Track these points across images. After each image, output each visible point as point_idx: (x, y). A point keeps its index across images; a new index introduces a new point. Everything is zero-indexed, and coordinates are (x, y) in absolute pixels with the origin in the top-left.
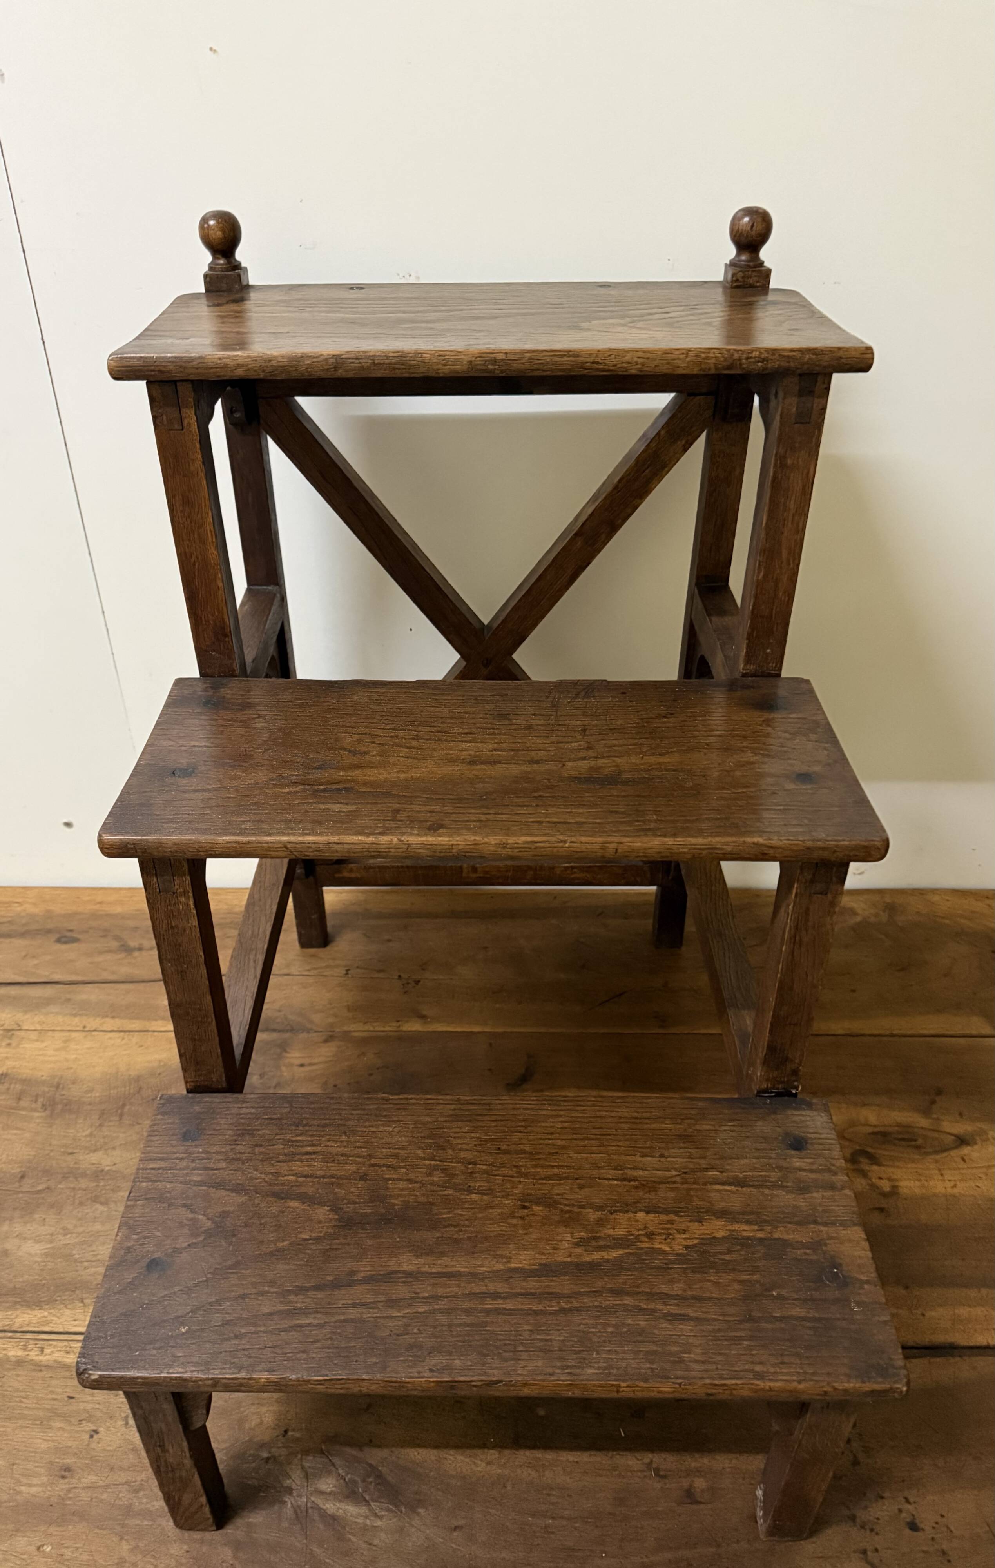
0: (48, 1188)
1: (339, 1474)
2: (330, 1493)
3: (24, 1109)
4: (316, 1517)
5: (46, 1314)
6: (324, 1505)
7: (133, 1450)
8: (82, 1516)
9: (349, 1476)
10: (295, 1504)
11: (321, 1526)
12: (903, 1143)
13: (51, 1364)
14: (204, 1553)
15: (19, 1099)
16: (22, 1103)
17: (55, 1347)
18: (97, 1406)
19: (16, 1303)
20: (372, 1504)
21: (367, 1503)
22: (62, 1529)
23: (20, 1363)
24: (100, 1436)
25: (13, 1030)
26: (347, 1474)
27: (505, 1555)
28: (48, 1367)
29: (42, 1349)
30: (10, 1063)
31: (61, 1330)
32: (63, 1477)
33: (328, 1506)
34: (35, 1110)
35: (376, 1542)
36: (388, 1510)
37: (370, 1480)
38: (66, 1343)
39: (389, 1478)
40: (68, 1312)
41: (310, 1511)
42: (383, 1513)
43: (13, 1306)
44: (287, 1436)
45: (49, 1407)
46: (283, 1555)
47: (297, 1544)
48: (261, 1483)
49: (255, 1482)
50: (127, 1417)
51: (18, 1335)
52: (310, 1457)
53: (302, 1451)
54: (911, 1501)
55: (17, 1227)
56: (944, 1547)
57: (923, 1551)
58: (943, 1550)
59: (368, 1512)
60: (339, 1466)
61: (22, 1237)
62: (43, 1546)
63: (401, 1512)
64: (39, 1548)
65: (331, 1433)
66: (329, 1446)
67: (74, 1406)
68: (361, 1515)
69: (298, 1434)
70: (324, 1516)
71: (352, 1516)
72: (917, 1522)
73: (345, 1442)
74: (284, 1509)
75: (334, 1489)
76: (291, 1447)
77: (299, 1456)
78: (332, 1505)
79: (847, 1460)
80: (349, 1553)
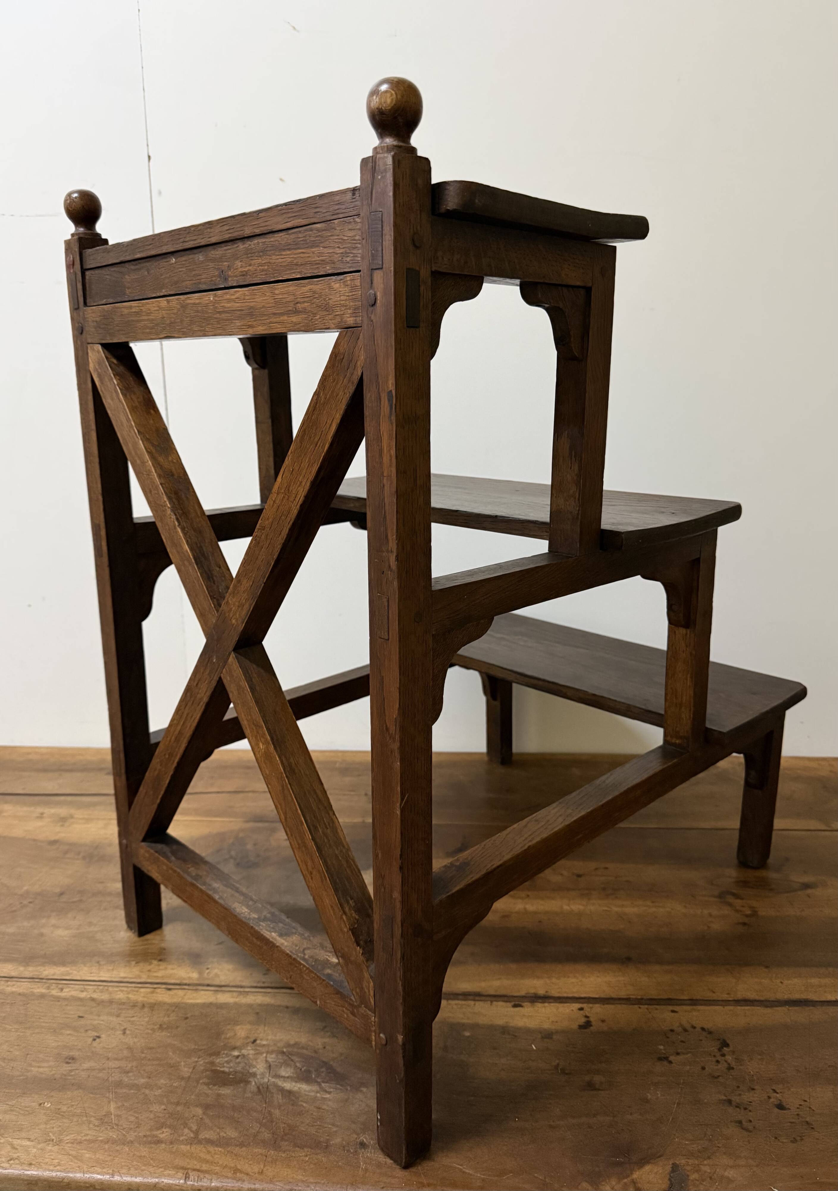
0: (80, 900)
1: (296, 1066)
2: (288, 1077)
3: (68, 858)
4: (275, 1090)
5: (68, 970)
6: (283, 1084)
7: (127, 1048)
8: (79, 1086)
9: (305, 1068)
10: (258, 1084)
11: (279, 1097)
12: (759, 887)
13: (67, 997)
14: (178, 1111)
15: (66, 853)
17: (72, 988)
18: (102, 1022)
19: (45, 962)
20: (323, 1085)
21: (319, 1084)
22: (61, 1093)
23: (42, 996)
24: (101, 1039)
25: (67, 818)
26: (303, 1067)
28: (65, 999)
29: (62, 989)
31: (79, 978)
32: (68, 1063)
33: (285, 1085)
35: (325, 1107)
36: (336, 1089)
37: (322, 1070)
38: (82, 986)
39: (338, 1070)
40: (86, 968)
41: (270, 1087)
42: (332, 1090)
43: (43, 964)
44: (255, 1044)
45: (62, 1022)
46: (245, 1113)
47: (258, 1107)
48: (231, 1070)
49: (226, 1070)
50: (125, 1029)
51: (44, 981)
52: (273, 1056)
53: (267, 1052)
54: (778, 1091)
55: (53, 921)
56: (808, 1119)
57: (790, 1122)
58: (807, 1122)
59: (318, 1089)
60: (297, 1061)
61: (56, 927)
62: (44, 1103)
63: (347, 1090)
64: (41, 1104)
65: (292, 1042)
66: (290, 1049)
67: (82, 1022)
68: (313, 1091)
69: (264, 1043)
70: (282, 1090)
71: (305, 1091)
72: (784, 1104)
73: (303, 1048)
74: (249, 1086)
75: (291, 1074)
76: (258, 1050)
77: (264, 1055)
78: (289, 1085)
79: (723, 1066)
80: (300, 1114)
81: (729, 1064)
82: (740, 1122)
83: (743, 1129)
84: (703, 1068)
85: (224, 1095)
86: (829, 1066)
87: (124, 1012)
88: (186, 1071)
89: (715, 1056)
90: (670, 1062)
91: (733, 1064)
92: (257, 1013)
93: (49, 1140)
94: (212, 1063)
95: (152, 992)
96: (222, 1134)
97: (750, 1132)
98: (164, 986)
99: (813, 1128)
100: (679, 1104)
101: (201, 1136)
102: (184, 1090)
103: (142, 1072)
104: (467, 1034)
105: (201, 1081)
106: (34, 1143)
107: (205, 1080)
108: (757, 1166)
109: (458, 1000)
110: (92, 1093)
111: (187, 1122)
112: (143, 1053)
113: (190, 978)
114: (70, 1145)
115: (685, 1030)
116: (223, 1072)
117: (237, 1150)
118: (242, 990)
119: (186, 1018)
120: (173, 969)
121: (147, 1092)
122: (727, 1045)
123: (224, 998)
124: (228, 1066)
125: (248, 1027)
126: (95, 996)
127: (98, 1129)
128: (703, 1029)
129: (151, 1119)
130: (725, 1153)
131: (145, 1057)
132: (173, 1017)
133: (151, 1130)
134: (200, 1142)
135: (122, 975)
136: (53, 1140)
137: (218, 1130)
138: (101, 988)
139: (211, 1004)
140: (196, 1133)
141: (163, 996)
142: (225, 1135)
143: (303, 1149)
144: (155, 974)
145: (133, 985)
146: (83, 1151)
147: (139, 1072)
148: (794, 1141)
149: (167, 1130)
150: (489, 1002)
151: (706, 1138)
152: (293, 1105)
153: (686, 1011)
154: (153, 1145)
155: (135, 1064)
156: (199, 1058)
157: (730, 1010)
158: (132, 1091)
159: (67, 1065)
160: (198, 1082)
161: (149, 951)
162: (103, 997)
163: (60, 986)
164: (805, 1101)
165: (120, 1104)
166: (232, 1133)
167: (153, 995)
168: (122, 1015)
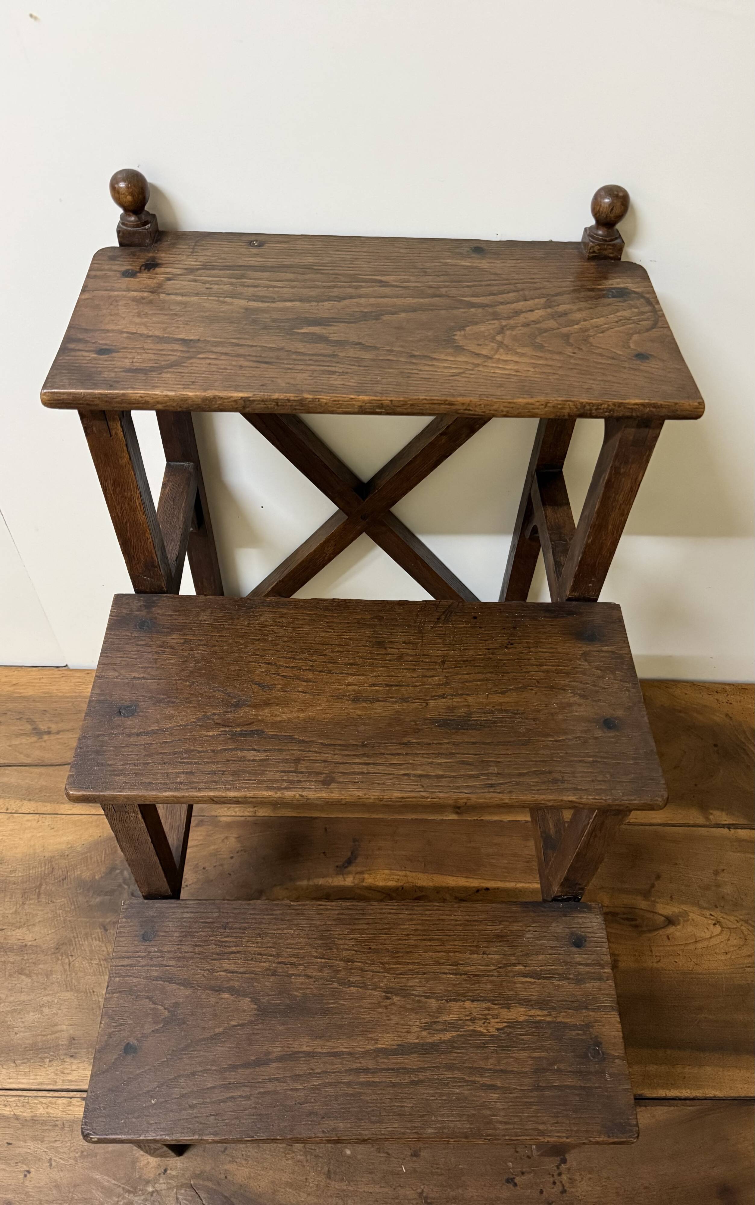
7: (55, 1186)
12: (627, 922)
24: (31, 1175)
44: (166, 1174)
52: (183, 1191)
53: (177, 1187)
67: (12, 1151)
69: (174, 1172)
76: (168, 1183)
77: (175, 1190)
79: (558, 1189)
81: (564, 1186)
84: (542, 1192)
87: (47, 1134)
89: (553, 1176)
90: (516, 1185)
91: (567, 1186)
112: (70, 1192)
126: (18, 1112)
135: (39, 1079)
167: (70, 1108)
168: (45, 1139)
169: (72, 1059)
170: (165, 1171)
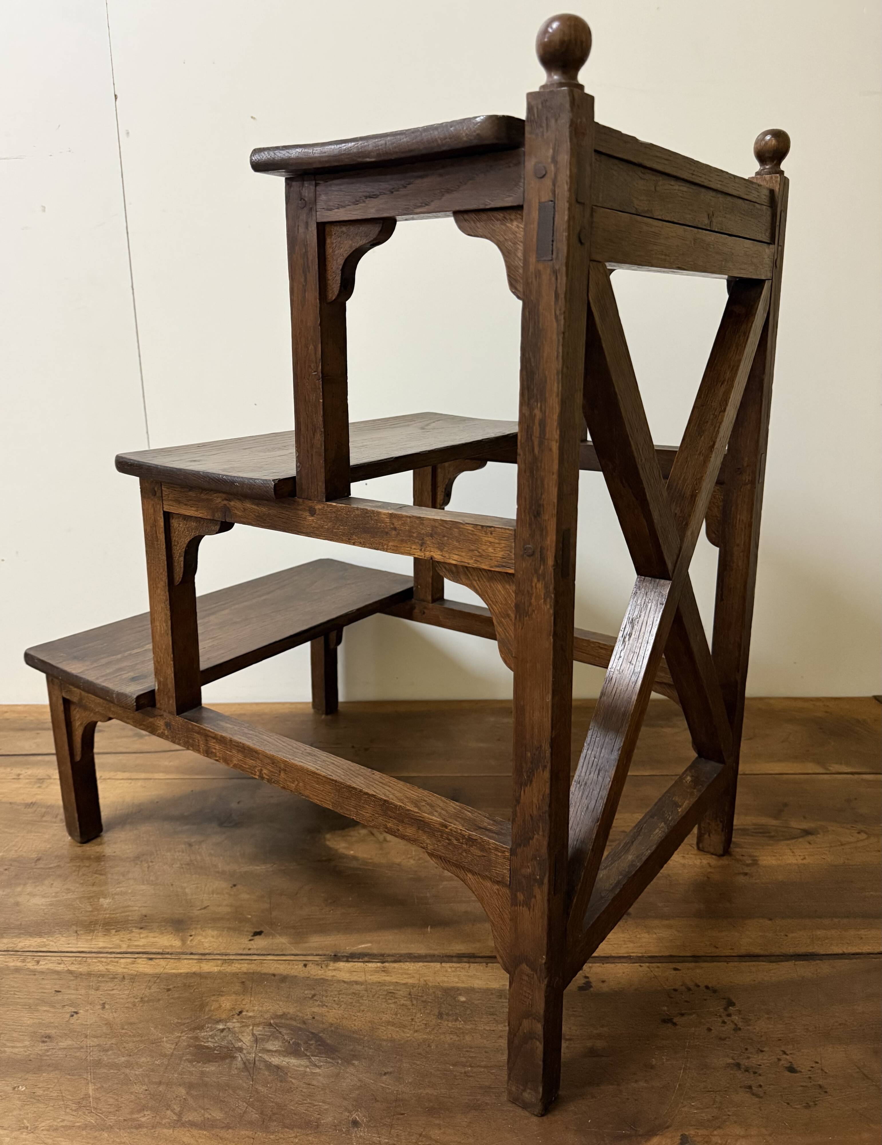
0: (59, 866)
1: (285, 1039)
2: (276, 1051)
3: (46, 821)
4: (262, 1066)
5: (45, 940)
6: (270, 1059)
7: (106, 1024)
8: (56, 1067)
9: (293, 1040)
10: (244, 1059)
11: (267, 1073)
12: (760, 835)
13: (44, 970)
14: (160, 1091)
15: (43, 816)
16: (44, 819)
17: (49, 960)
18: (80, 997)
19: (22, 933)
20: (313, 1058)
21: (309, 1058)
22: (36, 1075)
23: (17, 970)
24: (79, 1015)
25: (44, 779)
26: (292, 1039)
27: (429, 1091)
28: (42, 973)
29: (38, 962)
30: (39, 797)
31: (56, 950)
32: (43, 1042)
33: (273, 1059)
34: (55, 822)
35: (314, 1083)
36: (326, 1062)
37: (311, 1042)
38: (59, 958)
39: (328, 1041)
40: (63, 939)
41: (257, 1063)
42: (322, 1064)
43: (18, 936)
44: (241, 1015)
45: (38, 997)
46: (231, 1092)
47: (244, 1085)
48: (216, 1045)
49: (211, 1045)
50: (104, 1004)
51: (19, 953)
52: (260, 1028)
53: (254, 1025)
54: (788, 1053)
55: (29, 889)
56: (820, 1083)
57: (802, 1086)
58: (820, 1085)
59: (308, 1063)
60: (286, 1034)
61: (32, 895)
62: (19, 1087)
63: (338, 1063)
64: (14, 1088)
65: (280, 1013)
66: (277, 1021)
67: (60, 997)
68: (302, 1066)
69: (251, 1014)
70: (269, 1066)
71: (294, 1065)
72: (795, 1066)
73: (291, 1019)
74: (235, 1062)
75: (279, 1048)
76: (243, 1022)
77: (251, 1028)
78: (277, 1059)
79: (730, 1026)
80: (289, 1091)
81: (736, 1025)
82: (750, 1087)
83: (753, 1094)
84: (709, 1030)
85: (208, 1072)
86: (840, 1024)
87: (103, 985)
88: (168, 1047)
89: (720, 1016)
90: (675, 1024)
91: (740, 1025)
92: (243, 982)
93: (24, 1128)
94: (196, 1038)
95: (133, 963)
96: (207, 1116)
97: (761, 1097)
98: (145, 956)
99: (826, 1092)
100: (685, 1069)
101: (185, 1119)
102: (166, 1068)
103: (123, 1050)
104: (462, 999)
105: (184, 1058)
106: (7, 1131)
107: (189, 1057)
108: (770, 1135)
109: (452, 962)
110: (69, 1074)
111: (170, 1103)
112: (123, 1029)
113: (171, 946)
114: (45, 1132)
115: (689, 989)
116: (208, 1047)
117: (223, 1133)
118: (226, 958)
119: (169, 990)
120: (154, 937)
121: (127, 1071)
122: (732, 1004)
123: (208, 967)
124: (213, 1040)
125: (233, 997)
126: (73, 968)
127: (74, 1113)
128: (707, 987)
129: (131, 1101)
130: (735, 1122)
131: (126, 1033)
132: (154, 989)
133: (132, 1113)
134: (183, 1125)
135: (101, 944)
136: (27, 1127)
137: (203, 1111)
138: (80, 959)
139: (194, 973)
140: (180, 1115)
141: (143, 966)
142: (209, 1117)
143: (292, 1129)
144: (136, 943)
145: (113, 955)
146: (60, 1139)
147: (120, 1050)
148: (808, 1106)
149: (149, 1112)
150: (484, 964)
151: (715, 1106)
152: (281, 1081)
153: (688, 969)
154: (134, 1130)
155: (114, 1041)
156: (181, 1033)
157: (735, 967)
158: (112, 1071)
159: (43, 1045)
160: (181, 1059)
161: (130, 918)
162: (80, 970)
163: (36, 959)
164: (817, 1063)
165: (99, 1085)
166: (217, 1115)
167: (134, 965)
168: (101, 988)
169: (141, 931)
170: (241, 1012)
